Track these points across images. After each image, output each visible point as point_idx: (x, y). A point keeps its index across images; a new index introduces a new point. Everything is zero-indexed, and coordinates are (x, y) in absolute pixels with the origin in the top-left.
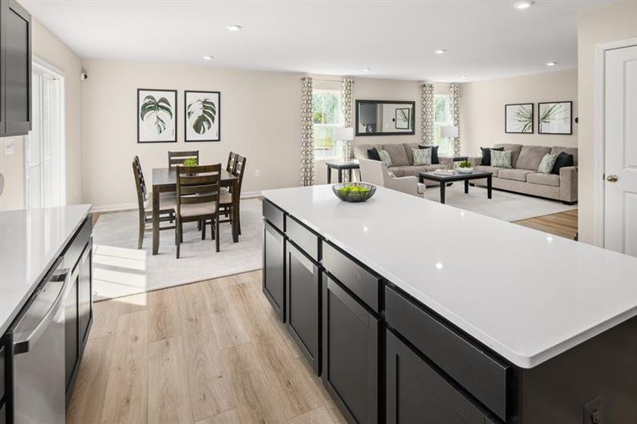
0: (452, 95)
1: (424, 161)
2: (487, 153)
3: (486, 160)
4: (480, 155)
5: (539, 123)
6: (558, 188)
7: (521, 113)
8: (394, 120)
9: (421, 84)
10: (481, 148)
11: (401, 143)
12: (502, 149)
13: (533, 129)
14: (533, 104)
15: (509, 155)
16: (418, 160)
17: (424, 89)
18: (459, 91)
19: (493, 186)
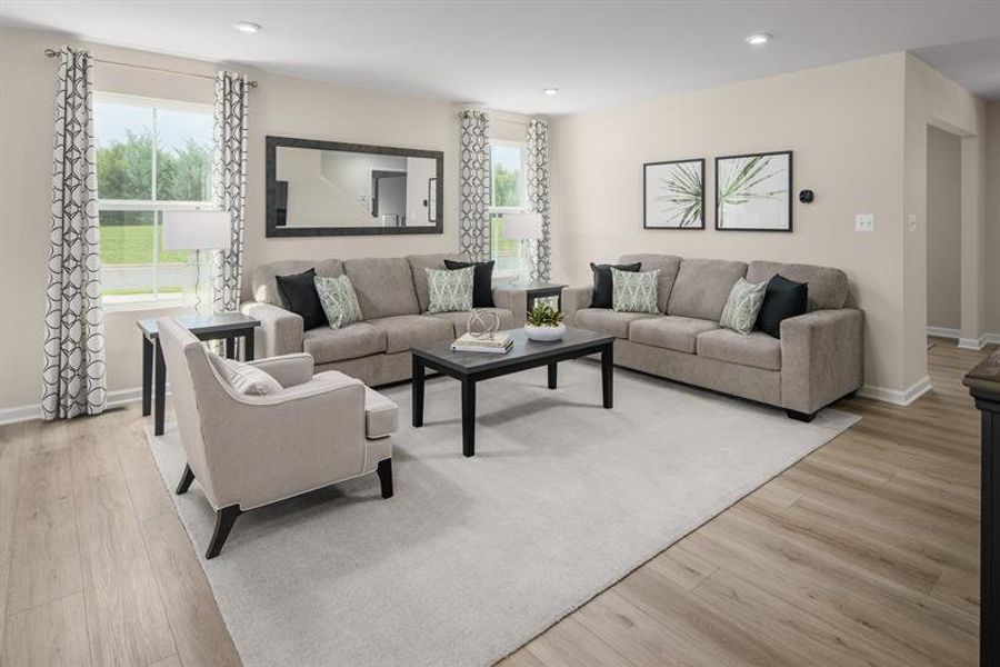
0: (532, 144)
1: (453, 301)
2: (604, 276)
3: (602, 296)
4: (588, 281)
5: (717, 206)
6: (776, 375)
7: (677, 183)
8: (425, 203)
9: (457, 110)
10: (592, 265)
11: (402, 255)
12: (636, 268)
13: (703, 219)
14: (703, 161)
15: (653, 283)
16: (437, 300)
17: (466, 121)
18: (546, 132)
19: (615, 361)
